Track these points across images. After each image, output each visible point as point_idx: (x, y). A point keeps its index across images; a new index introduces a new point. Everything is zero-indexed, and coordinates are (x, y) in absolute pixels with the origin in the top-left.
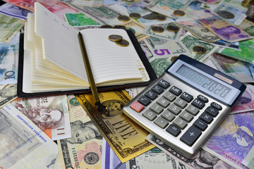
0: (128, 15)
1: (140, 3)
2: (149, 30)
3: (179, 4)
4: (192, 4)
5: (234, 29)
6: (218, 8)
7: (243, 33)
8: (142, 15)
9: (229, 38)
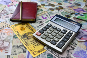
0: (40, 5)
1: (45, 1)
2: (48, 10)
3: (60, 1)
4: (65, 1)
5: (81, 9)
6: (75, 2)
7: (85, 10)
8: (46, 5)
9: (79, 12)
